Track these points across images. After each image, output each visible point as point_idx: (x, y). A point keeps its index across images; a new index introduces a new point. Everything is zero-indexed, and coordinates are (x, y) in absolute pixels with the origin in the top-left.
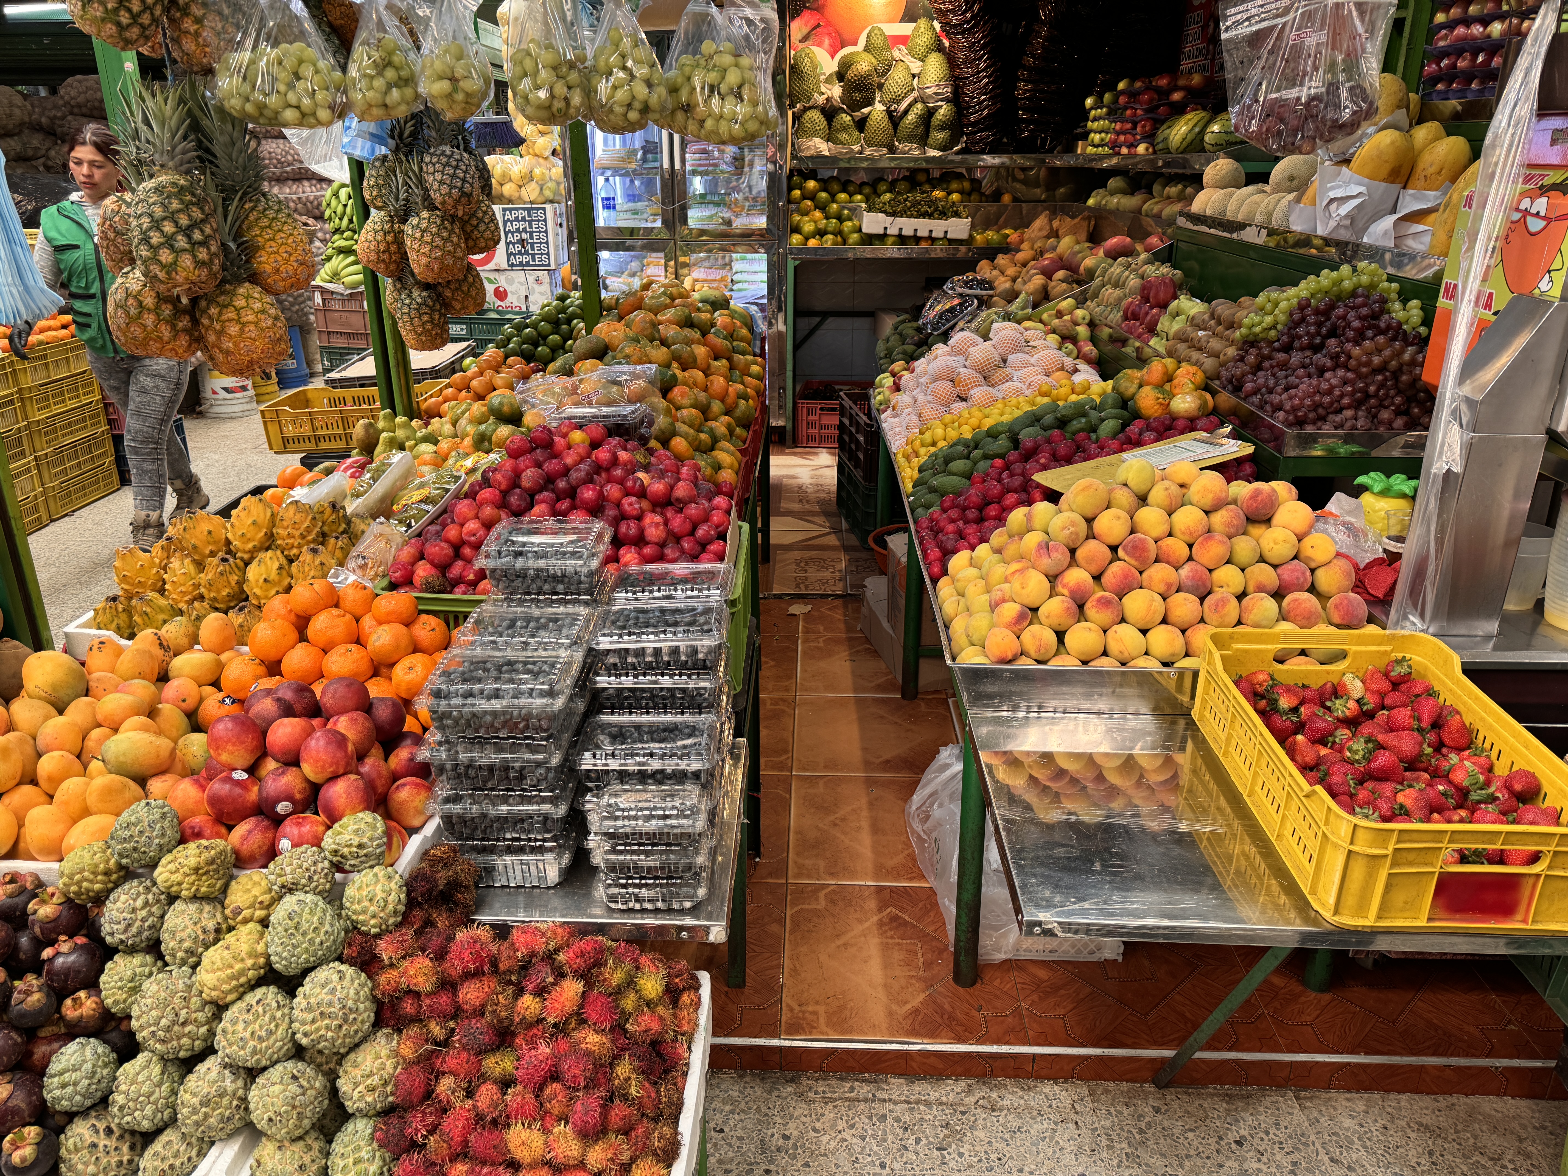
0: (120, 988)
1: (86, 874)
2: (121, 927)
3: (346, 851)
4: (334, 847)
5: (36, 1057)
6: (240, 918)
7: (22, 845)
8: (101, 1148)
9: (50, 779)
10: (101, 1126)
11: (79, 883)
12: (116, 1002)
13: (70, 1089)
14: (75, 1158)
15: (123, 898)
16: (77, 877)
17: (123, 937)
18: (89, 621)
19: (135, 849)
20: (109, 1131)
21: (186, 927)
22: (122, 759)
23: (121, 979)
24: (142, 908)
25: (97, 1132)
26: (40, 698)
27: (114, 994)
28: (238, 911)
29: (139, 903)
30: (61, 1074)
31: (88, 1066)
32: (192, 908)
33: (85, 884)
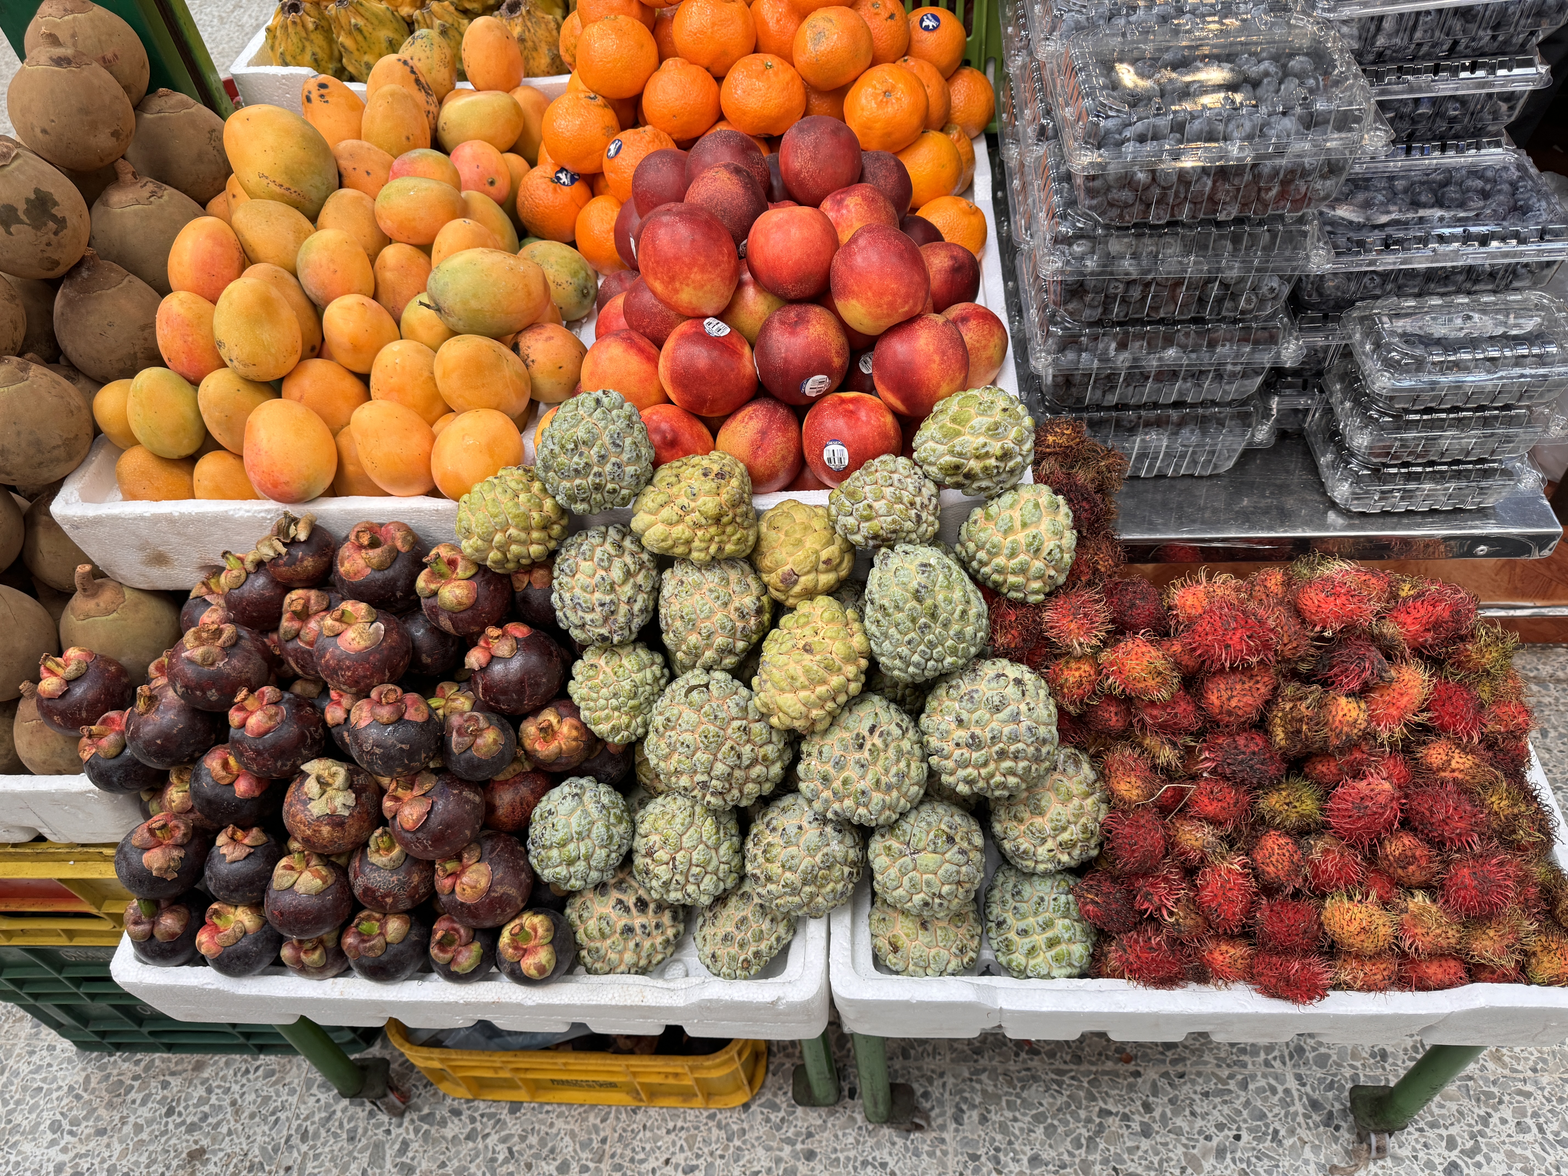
0: (617, 709)
1: (512, 531)
2: (597, 615)
3: (974, 465)
4: (948, 459)
5: (501, 812)
6: (797, 589)
7: (350, 468)
8: (639, 931)
9: (356, 348)
10: (631, 900)
11: (503, 548)
12: (615, 730)
13: (581, 865)
14: (604, 946)
15: (586, 566)
16: (498, 537)
17: (604, 631)
18: (262, 50)
19: (598, 488)
20: (642, 905)
21: (712, 612)
22: (474, 304)
23: (615, 695)
24: (625, 582)
25: (627, 910)
26: (273, 197)
27: (608, 718)
28: (790, 579)
29: (617, 574)
30: (562, 844)
31: (599, 830)
32: (712, 578)
33: (514, 548)
